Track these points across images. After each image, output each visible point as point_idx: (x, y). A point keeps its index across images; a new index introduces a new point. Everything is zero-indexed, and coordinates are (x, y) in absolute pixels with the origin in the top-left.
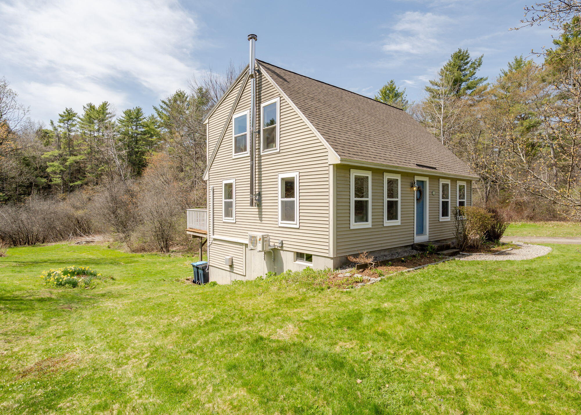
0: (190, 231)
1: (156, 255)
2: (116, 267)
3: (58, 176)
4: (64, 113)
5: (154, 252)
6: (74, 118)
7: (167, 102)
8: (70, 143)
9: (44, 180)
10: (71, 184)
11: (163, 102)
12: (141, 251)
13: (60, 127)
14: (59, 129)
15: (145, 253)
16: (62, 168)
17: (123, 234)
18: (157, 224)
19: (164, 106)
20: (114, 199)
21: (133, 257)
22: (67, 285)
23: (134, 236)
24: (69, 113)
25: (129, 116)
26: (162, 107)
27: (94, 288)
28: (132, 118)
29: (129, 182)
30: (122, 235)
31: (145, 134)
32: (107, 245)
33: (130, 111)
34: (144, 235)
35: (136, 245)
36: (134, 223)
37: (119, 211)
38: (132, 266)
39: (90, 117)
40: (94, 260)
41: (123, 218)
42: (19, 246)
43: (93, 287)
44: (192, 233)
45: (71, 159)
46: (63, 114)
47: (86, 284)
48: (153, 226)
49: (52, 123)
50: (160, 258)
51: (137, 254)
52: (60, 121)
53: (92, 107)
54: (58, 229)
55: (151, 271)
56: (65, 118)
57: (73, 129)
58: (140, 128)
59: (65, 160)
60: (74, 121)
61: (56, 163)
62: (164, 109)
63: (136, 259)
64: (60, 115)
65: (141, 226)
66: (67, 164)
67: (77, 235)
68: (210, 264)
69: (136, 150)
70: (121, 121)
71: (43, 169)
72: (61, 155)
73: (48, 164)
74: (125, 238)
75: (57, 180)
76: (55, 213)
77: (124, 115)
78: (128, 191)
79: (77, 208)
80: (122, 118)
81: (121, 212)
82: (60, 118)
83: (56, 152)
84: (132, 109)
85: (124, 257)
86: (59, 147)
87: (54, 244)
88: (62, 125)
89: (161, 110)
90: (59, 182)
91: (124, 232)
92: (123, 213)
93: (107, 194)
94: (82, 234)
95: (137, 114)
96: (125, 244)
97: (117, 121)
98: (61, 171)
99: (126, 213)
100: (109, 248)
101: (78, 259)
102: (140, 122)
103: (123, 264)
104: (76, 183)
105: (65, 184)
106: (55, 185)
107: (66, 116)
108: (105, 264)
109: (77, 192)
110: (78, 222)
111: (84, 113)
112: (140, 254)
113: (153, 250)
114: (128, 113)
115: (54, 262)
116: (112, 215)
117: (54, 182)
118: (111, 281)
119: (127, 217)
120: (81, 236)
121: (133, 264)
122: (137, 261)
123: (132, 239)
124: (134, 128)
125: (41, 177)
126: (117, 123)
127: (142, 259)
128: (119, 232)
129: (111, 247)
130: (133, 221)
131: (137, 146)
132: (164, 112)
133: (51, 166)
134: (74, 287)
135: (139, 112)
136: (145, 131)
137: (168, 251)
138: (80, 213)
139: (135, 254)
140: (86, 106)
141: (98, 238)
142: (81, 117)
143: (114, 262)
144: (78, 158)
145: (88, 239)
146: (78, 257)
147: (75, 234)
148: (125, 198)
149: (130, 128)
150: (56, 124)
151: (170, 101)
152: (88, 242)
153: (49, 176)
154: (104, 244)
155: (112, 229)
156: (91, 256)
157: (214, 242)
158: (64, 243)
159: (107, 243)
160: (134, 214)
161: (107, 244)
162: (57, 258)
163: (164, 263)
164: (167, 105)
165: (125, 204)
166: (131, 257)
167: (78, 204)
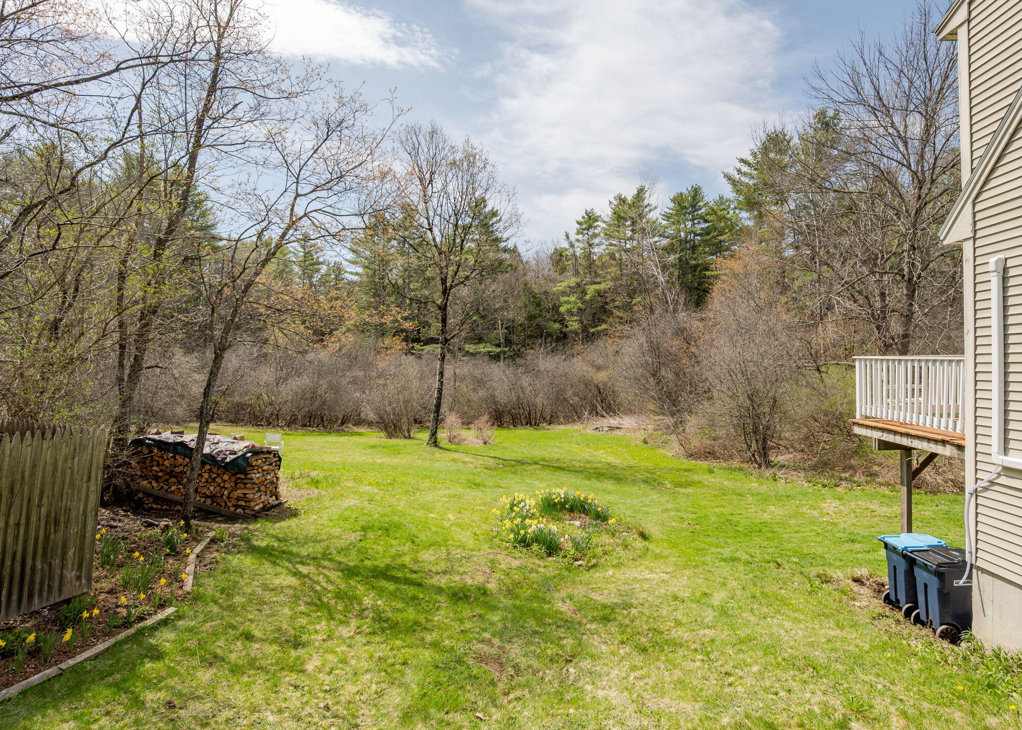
0: (867, 427)
1: (741, 469)
2: (654, 495)
3: (575, 318)
4: (583, 217)
5: (736, 464)
6: (596, 224)
7: (750, 159)
8: (591, 264)
9: (557, 326)
10: (592, 330)
11: (742, 161)
12: (706, 458)
13: (578, 241)
14: (577, 244)
15: (714, 464)
16: (580, 305)
17: (671, 419)
18: (743, 400)
19: (745, 169)
20: (655, 348)
21: (690, 470)
22: (535, 547)
23: (692, 423)
24: (590, 217)
25: (679, 204)
26: (739, 171)
27: (594, 566)
28: (685, 207)
29: (682, 315)
30: (669, 420)
31: (708, 234)
32: (642, 438)
33: (681, 194)
34: (712, 424)
35: (696, 443)
36: (691, 396)
37: (663, 373)
38: (688, 495)
39: (619, 216)
40: (615, 467)
41: (671, 385)
42: (519, 427)
43: (593, 561)
44: (877, 435)
45: (591, 290)
46: (582, 220)
47: (577, 549)
48: (733, 404)
49: (567, 236)
50: (751, 482)
51: (699, 462)
52: (578, 233)
53: (622, 201)
54: (571, 402)
55: (735, 518)
56: (584, 226)
57: (597, 241)
58: (699, 223)
59: (584, 292)
60: (596, 227)
61: (572, 299)
62: (745, 174)
63: (696, 478)
64: (578, 223)
65: (706, 403)
66: (587, 297)
67: (597, 414)
68: (980, 563)
69: (693, 262)
70: (667, 217)
71: (556, 308)
72: (578, 285)
73: (563, 299)
74: (676, 425)
75: (574, 325)
76: (566, 375)
77: (671, 205)
78: (680, 332)
79: (599, 368)
80: (668, 211)
81: (667, 374)
82: (578, 226)
83: (573, 281)
84: (685, 191)
85: (672, 469)
86: (577, 273)
87: (562, 427)
88: (580, 237)
89: (737, 177)
90: (577, 327)
91: (673, 414)
92: (670, 376)
93: (643, 340)
94: (604, 414)
95: (694, 198)
96: (674, 437)
97: (660, 218)
98: (580, 309)
99: (677, 374)
100: (646, 443)
101: (589, 462)
102: (700, 212)
103: (669, 486)
104: (599, 328)
105: (585, 329)
106: (571, 332)
107: (586, 222)
108: (634, 482)
109: (600, 343)
110: (600, 392)
111: (609, 212)
112: (704, 464)
113: (731, 457)
114: (678, 200)
115: (548, 466)
116: (651, 380)
117: (570, 328)
118: (639, 544)
119: (680, 383)
120: (602, 416)
121: (690, 490)
122: (700, 482)
123: (687, 430)
124: (689, 224)
125: (555, 321)
126: (660, 220)
127: (711, 479)
128: (664, 414)
129: (649, 441)
130: (691, 393)
131: (695, 256)
132: (743, 179)
133: (565, 302)
134: (550, 555)
135: (696, 192)
136: (708, 227)
137: (769, 464)
138: (601, 377)
139: (694, 462)
140: (613, 200)
141: (627, 422)
142: (606, 219)
143: (652, 481)
144: (602, 287)
145: (614, 422)
146: (591, 459)
147: (594, 412)
148: (675, 344)
149: (682, 226)
150: (573, 237)
151: (754, 155)
152: (612, 429)
153: (565, 319)
154: (638, 434)
155: (651, 407)
156: (611, 459)
157: (1003, 480)
158: (577, 427)
159: (642, 432)
160: (692, 377)
161: (641, 435)
162: (556, 456)
163: (765, 499)
164: (749, 165)
165: (676, 359)
166: (686, 470)
167: (600, 362)
